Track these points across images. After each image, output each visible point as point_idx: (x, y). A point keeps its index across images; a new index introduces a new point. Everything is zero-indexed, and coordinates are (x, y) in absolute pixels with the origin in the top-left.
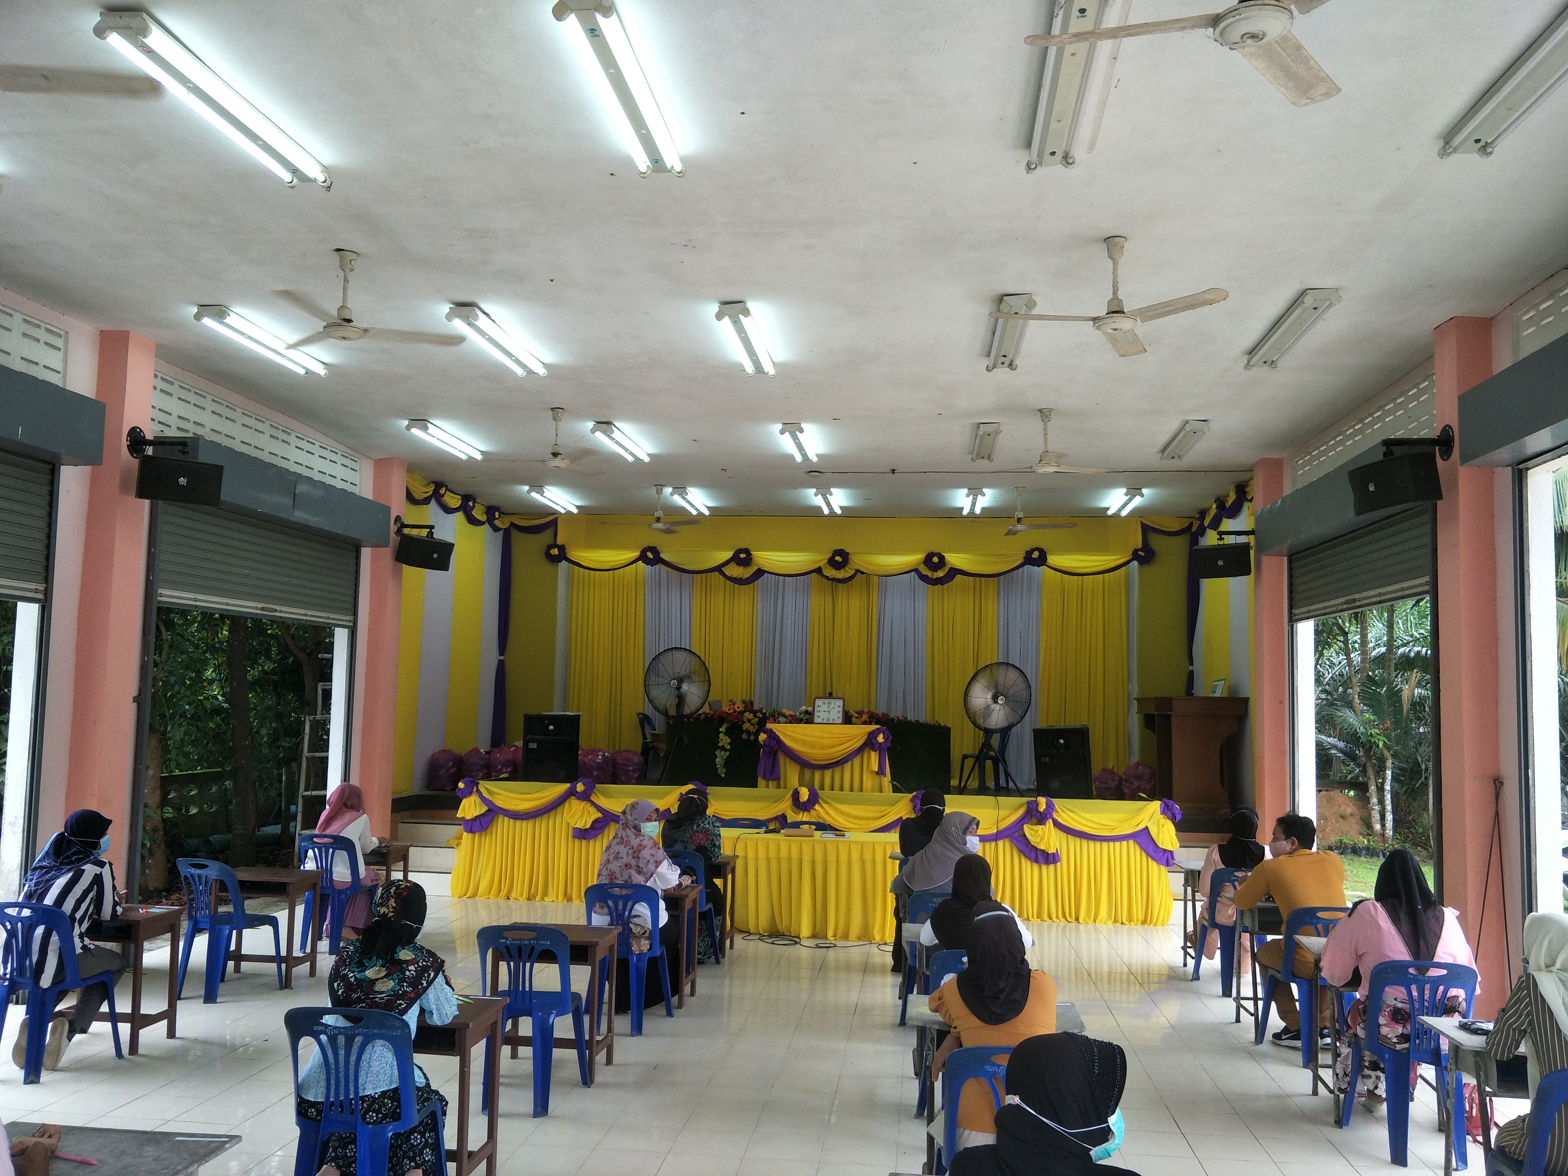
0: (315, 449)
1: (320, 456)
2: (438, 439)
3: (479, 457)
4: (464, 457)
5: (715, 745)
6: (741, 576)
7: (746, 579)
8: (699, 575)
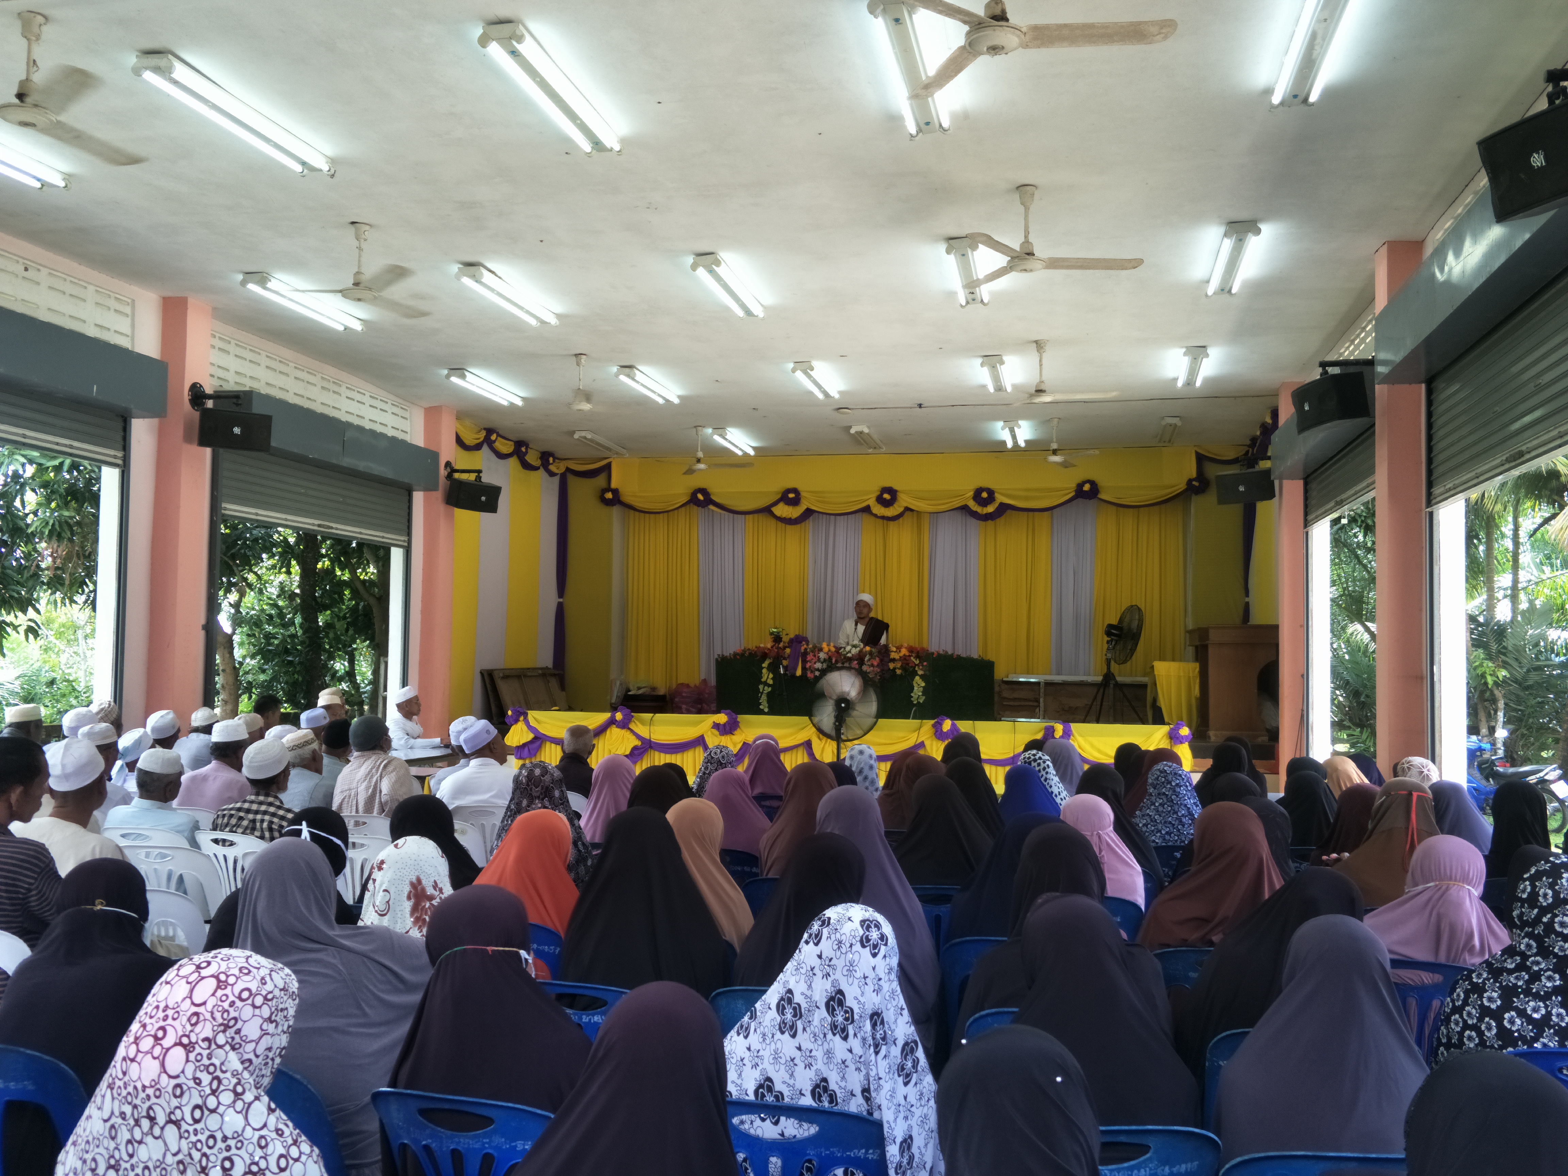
0: (365, 398)
1: (370, 406)
2: (478, 387)
3: (520, 403)
4: (508, 405)
5: (757, 679)
6: (790, 516)
7: (796, 519)
8: (751, 516)
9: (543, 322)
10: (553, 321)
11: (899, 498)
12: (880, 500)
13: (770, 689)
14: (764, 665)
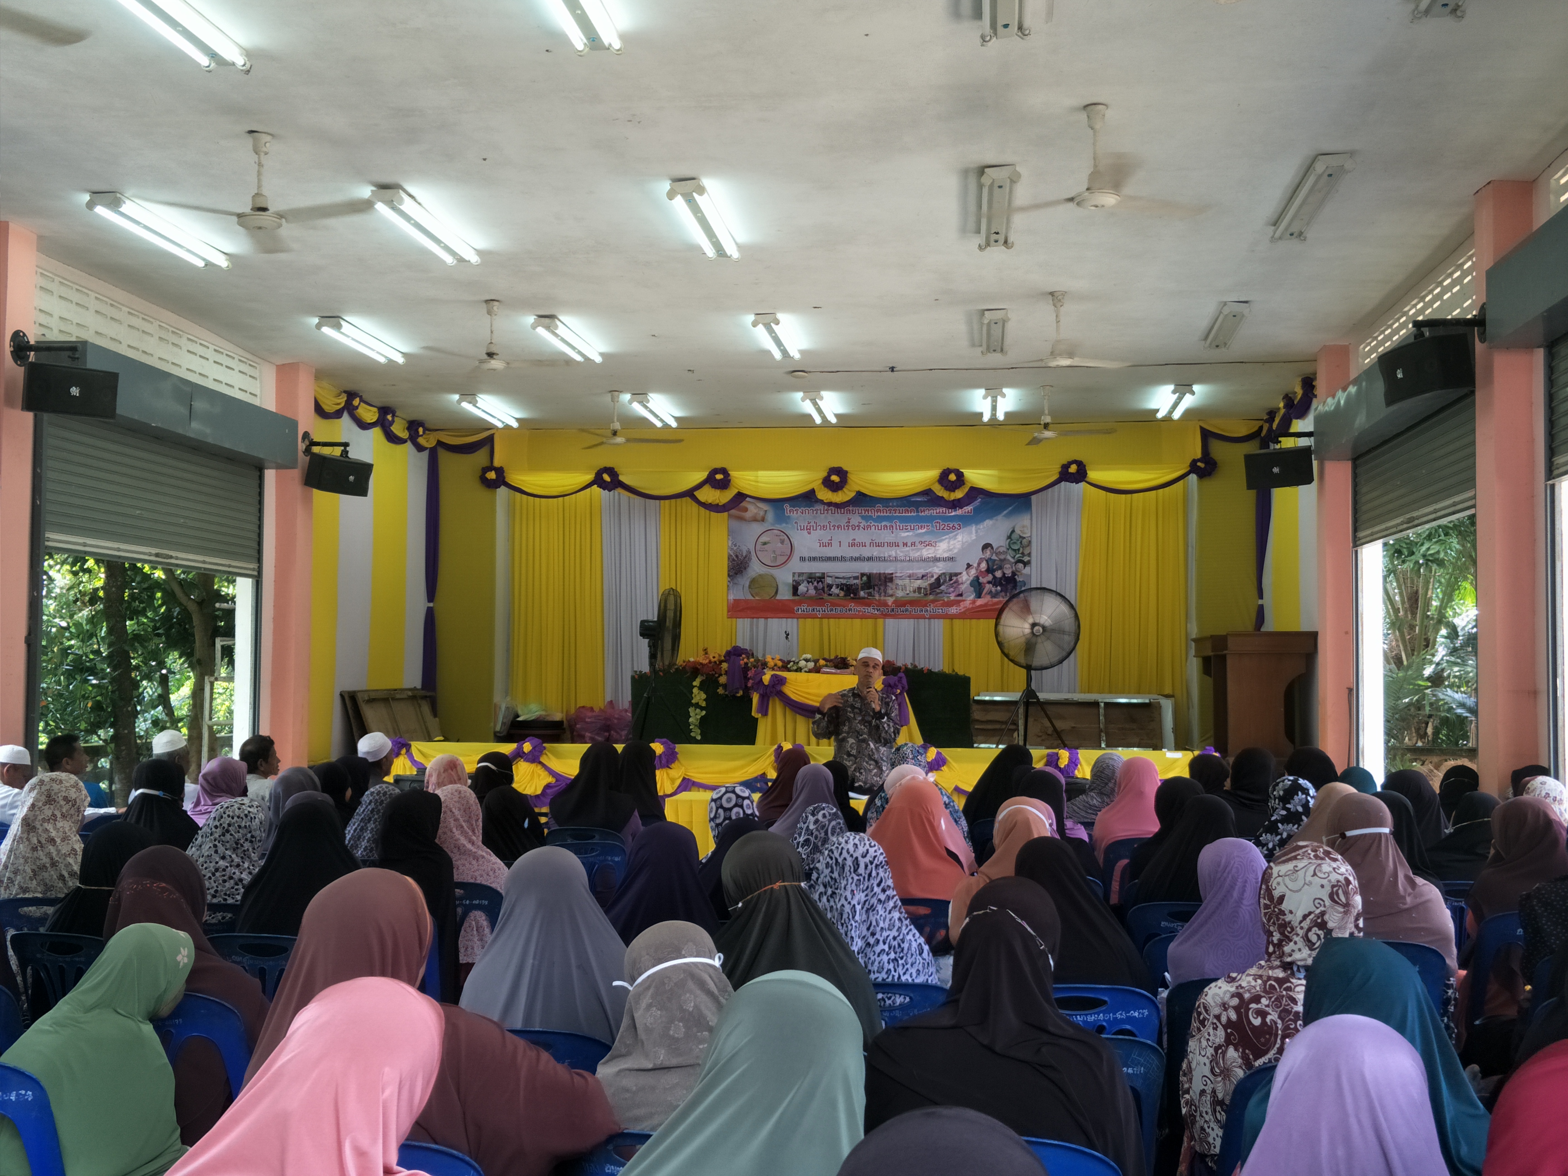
0: (210, 353)
1: (215, 362)
2: (353, 339)
3: (400, 360)
4: (382, 360)
5: (688, 702)
6: (717, 502)
7: (724, 505)
8: (667, 502)
9: (461, 260)
10: (474, 259)
11: (849, 481)
12: (827, 483)
13: (704, 713)
14: (695, 683)
